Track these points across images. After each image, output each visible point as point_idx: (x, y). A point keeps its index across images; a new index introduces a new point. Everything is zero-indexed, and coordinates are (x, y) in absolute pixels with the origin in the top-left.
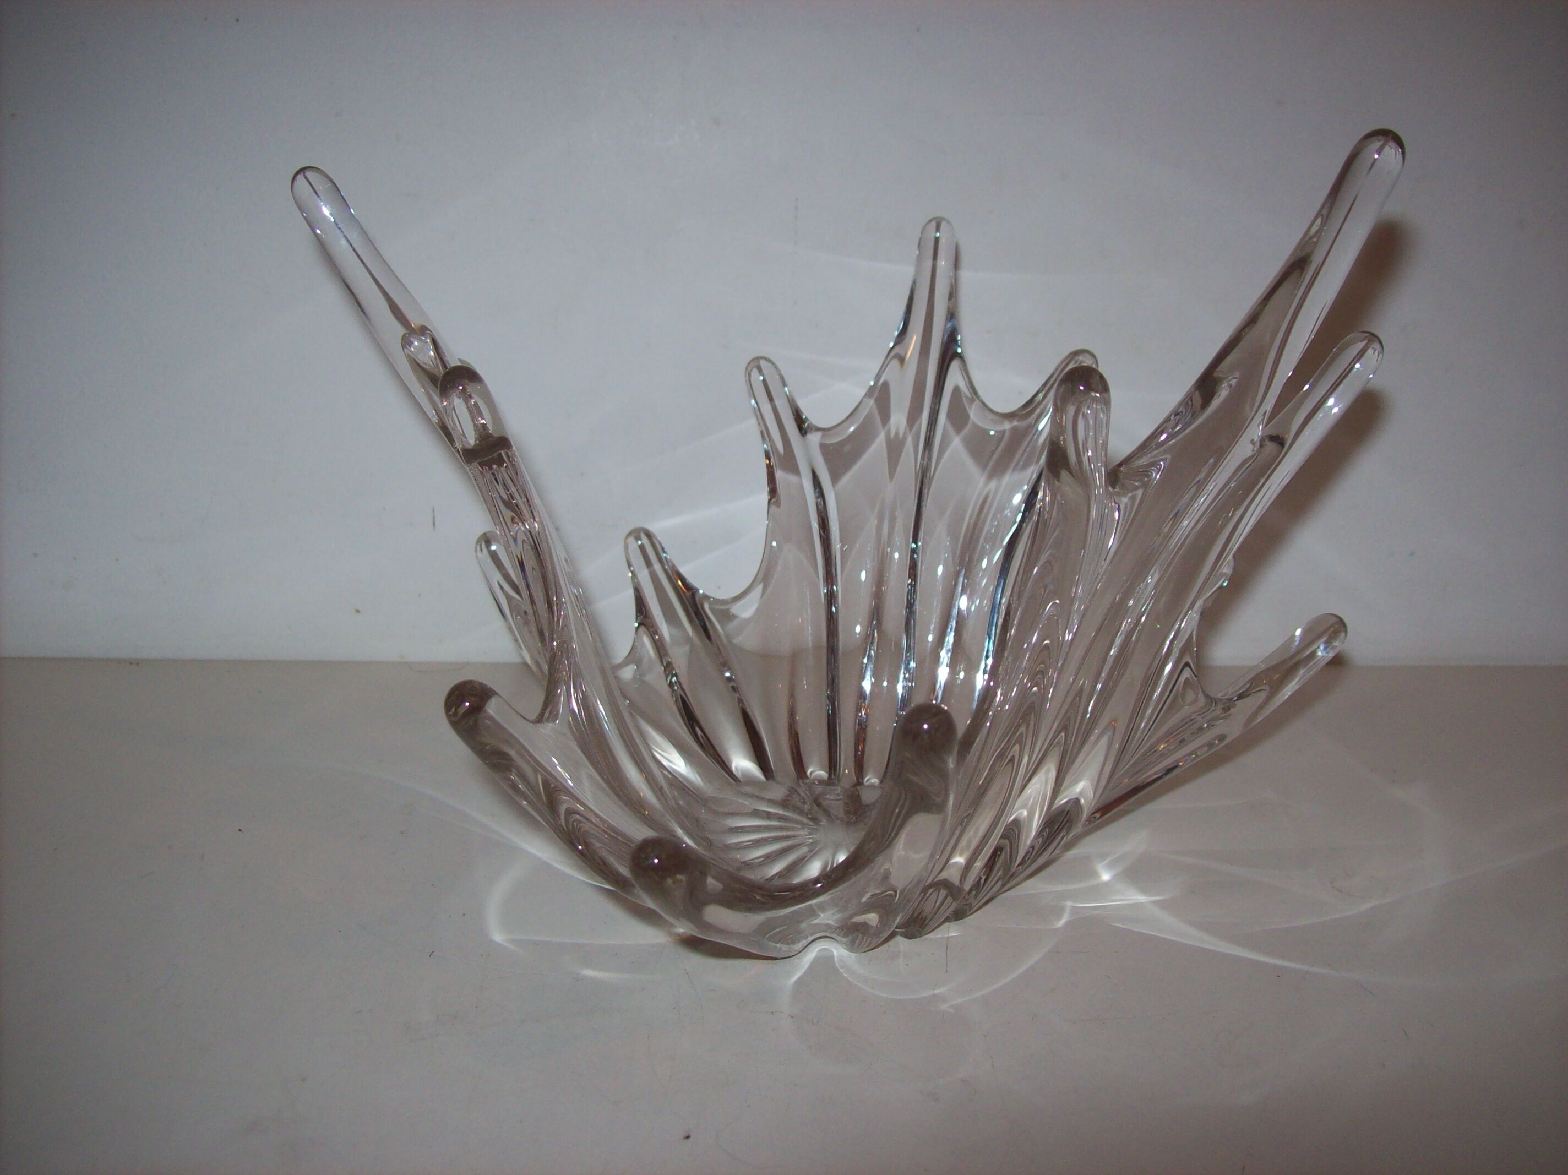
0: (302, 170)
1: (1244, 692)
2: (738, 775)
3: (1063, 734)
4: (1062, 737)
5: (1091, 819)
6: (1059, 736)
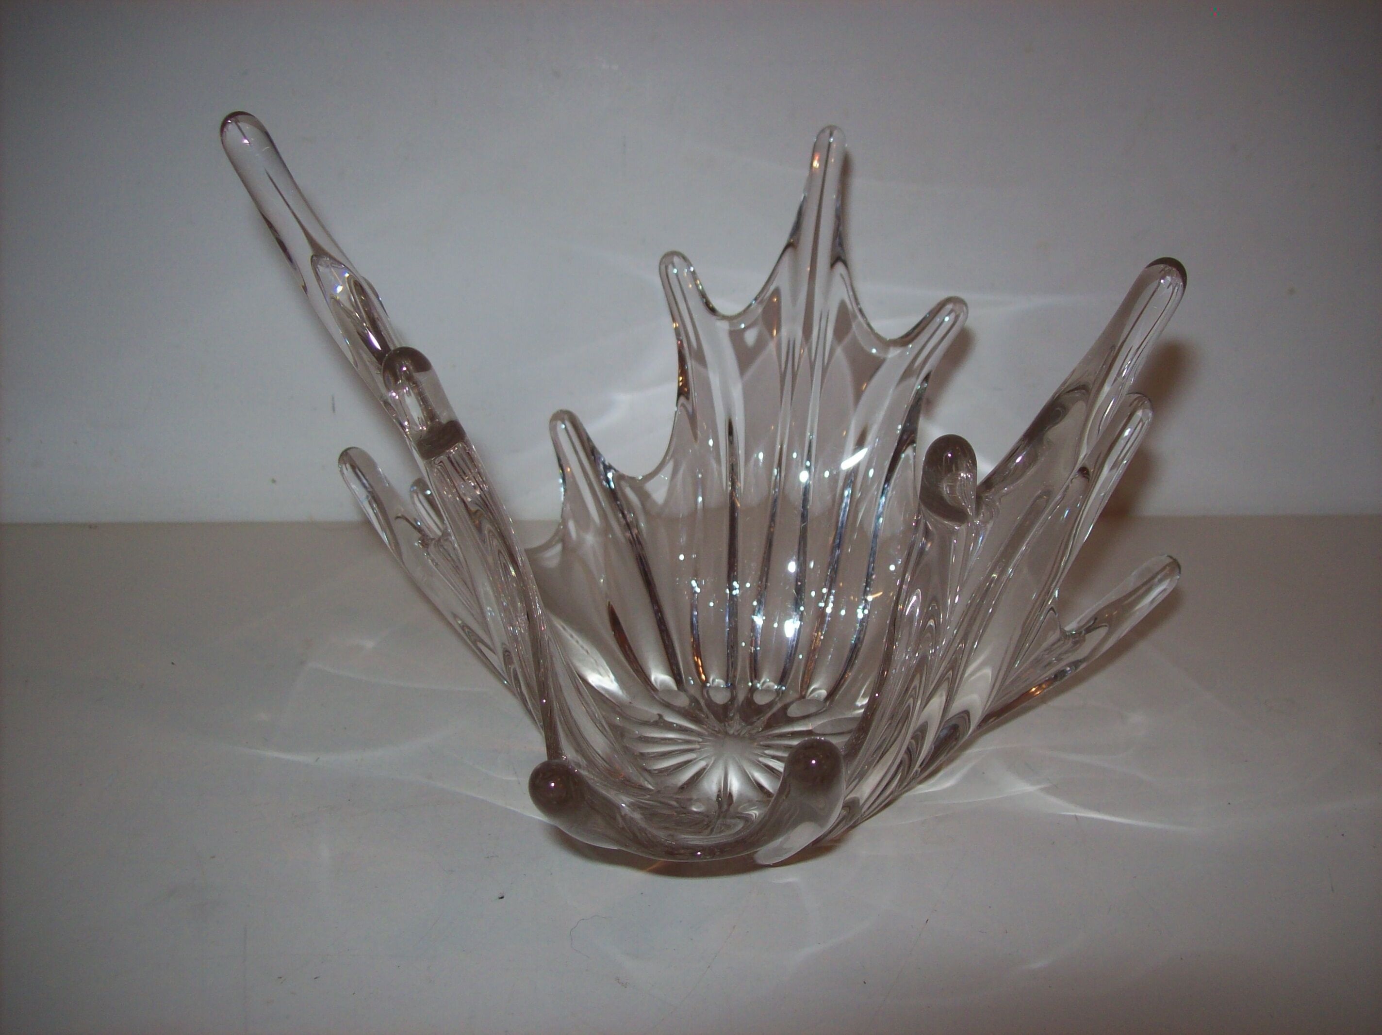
0: (234, 116)
1: (1090, 626)
2: (658, 686)
3: (951, 672)
4: (950, 674)
5: (980, 726)
6: (948, 674)
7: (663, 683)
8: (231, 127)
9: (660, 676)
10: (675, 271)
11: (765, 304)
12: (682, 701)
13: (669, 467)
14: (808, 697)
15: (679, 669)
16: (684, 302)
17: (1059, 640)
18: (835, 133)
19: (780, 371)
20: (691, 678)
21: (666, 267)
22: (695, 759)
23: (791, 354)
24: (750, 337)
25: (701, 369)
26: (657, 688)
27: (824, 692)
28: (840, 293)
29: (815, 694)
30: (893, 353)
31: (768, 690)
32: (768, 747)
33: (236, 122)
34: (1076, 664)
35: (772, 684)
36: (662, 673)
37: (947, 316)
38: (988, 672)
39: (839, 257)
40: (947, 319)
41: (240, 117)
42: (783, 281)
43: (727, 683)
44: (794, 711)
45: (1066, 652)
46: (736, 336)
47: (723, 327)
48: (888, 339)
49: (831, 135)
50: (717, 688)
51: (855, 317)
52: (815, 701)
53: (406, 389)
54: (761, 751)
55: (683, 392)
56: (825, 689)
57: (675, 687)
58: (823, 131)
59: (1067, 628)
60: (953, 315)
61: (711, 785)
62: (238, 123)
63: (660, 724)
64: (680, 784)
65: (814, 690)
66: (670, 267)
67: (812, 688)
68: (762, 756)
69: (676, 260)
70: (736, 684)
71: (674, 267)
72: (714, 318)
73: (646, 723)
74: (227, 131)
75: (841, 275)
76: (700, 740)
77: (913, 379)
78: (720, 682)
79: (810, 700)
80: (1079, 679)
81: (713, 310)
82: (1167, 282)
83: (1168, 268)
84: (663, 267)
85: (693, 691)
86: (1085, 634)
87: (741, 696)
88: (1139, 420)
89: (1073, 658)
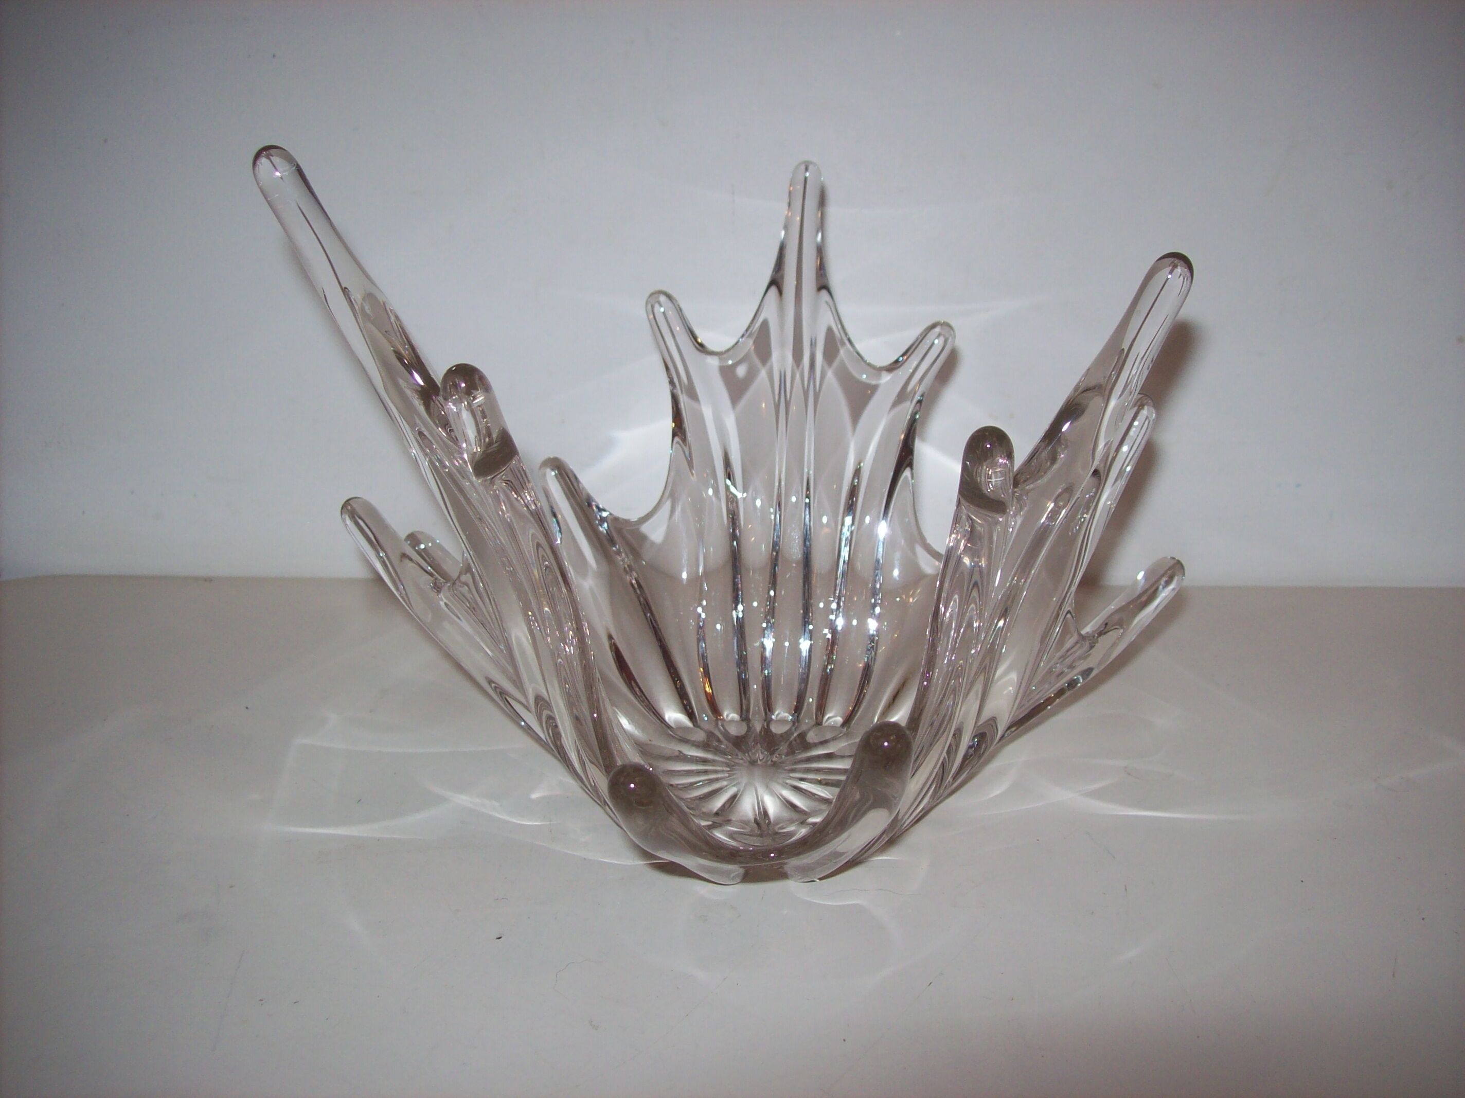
7: (676, 722)
8: (263, 160)
9: (673, 715)
10: (662, 310)
11: (754, 337)
12: (700, 736)
13: (667, 505)
14: (825, 724)
15: (691, 708)
16: (671, 338)
17: (1077, 643)
18: (811, 167)
19: (774, 401)
20: (704, 715)
21: (653, 307)
22: (726, 786)
23: (783, 385)
24: (741, 371)
25: (693, 404)
26: (671, 725)
27: (839, 720)
28: (826, 319)
29: (831, 722)
30: (886, 378)
31: (783, 721)
32: (793, 771)
33: (268, 157)
34: (1086, 673)
35: (786, 714)
36: (676, 713)
37: (936, 338)
38: (1014, 676)
39: (823, 286)
40: (936, 341)
41: (273, 151)
42: (770, 313)
43: (741, 717)
44: (811, 737)
45: (1080, 658)
46: (727, 373)
47: (713, 362)
48: (878, 366)
49: (807, 170)
50: (732, 721)
51: (843, 344)
52: (833, 728)
53: (464, 403)
54: (788, 775)
55: (679, 430)
56: (841, 717)
57: (689, 724)
58: (797, 167)
59: (1083, 632)
60: (942, 339)
61: (747, 807)
62: (271, 158)
63: (682, 758)
64: (715, 810)
65: (829, 718)
66: (657, 306)
67: (827, 717)
68: (788, 779)
69: (663, 299)
70: (750, 717)
71: (661, 306)
72: (703, 356)
73: (669, 758)
74: (260, 165)
75: (827, 302)
76: (729, 769)
77: (908, 403)
78: (734, 716)
79: (826, 726)
80: (1088, 689)
81: (701, 347)
82: (1175, 277)
83: (1176, 261)
84: (649, 307)
85: (707, 727)
86: (1097, 637)
87: (758, 726)
88: (1145, 418)
89: (1083, 666)
